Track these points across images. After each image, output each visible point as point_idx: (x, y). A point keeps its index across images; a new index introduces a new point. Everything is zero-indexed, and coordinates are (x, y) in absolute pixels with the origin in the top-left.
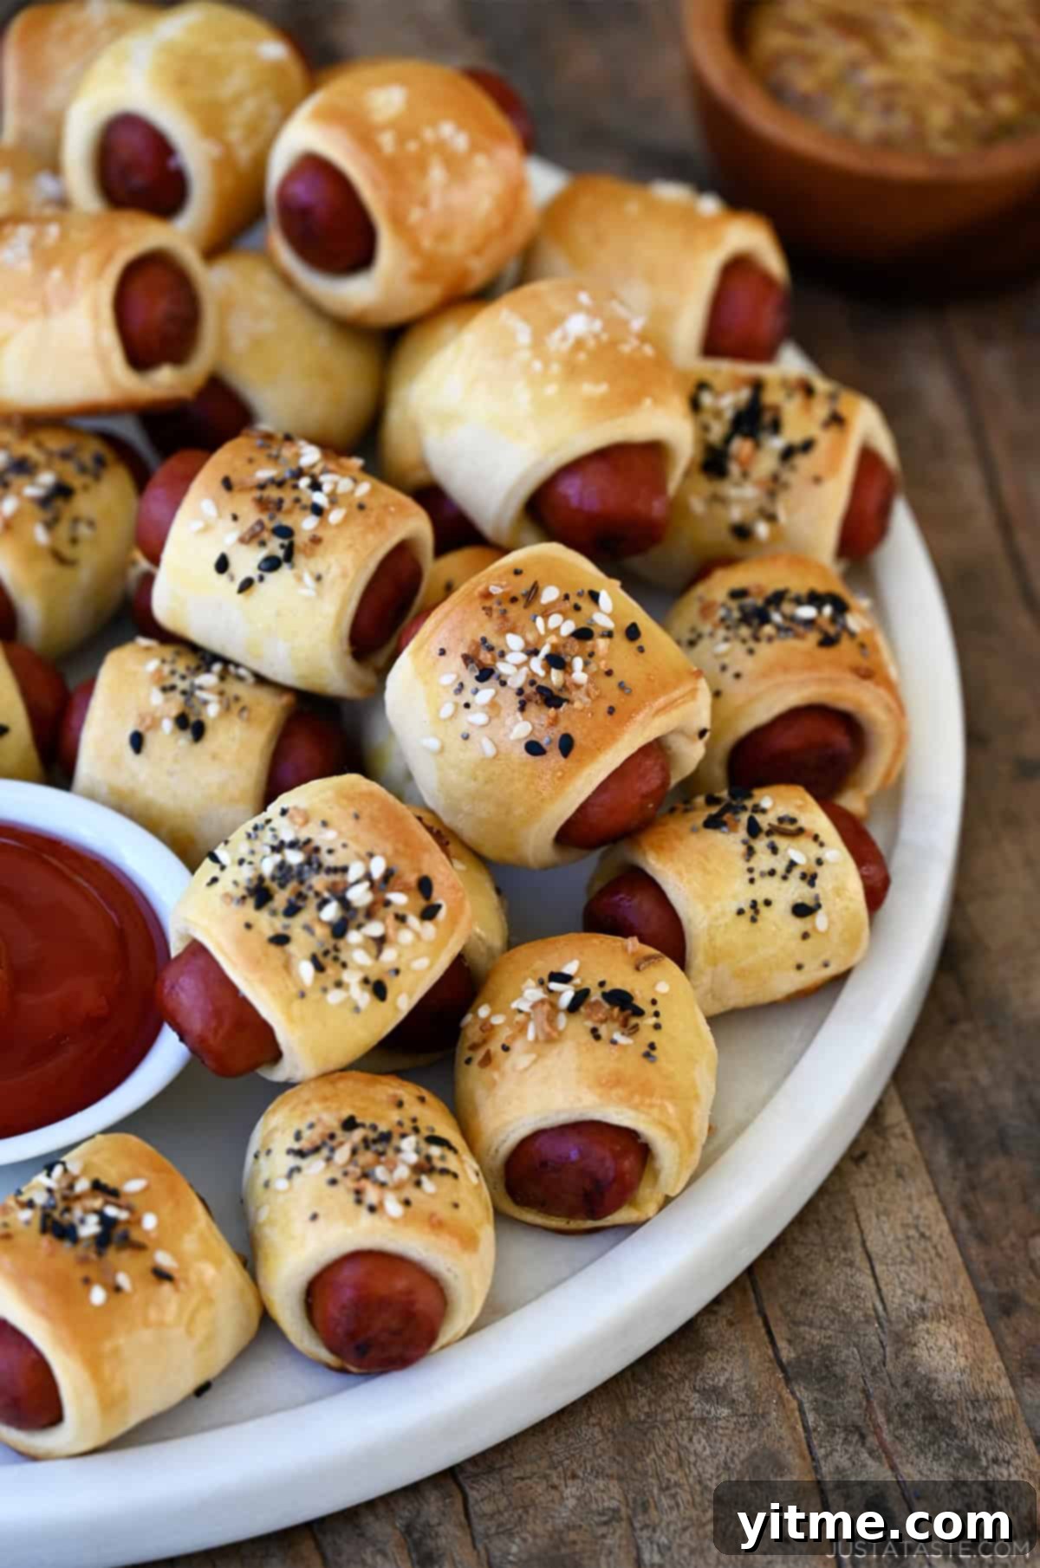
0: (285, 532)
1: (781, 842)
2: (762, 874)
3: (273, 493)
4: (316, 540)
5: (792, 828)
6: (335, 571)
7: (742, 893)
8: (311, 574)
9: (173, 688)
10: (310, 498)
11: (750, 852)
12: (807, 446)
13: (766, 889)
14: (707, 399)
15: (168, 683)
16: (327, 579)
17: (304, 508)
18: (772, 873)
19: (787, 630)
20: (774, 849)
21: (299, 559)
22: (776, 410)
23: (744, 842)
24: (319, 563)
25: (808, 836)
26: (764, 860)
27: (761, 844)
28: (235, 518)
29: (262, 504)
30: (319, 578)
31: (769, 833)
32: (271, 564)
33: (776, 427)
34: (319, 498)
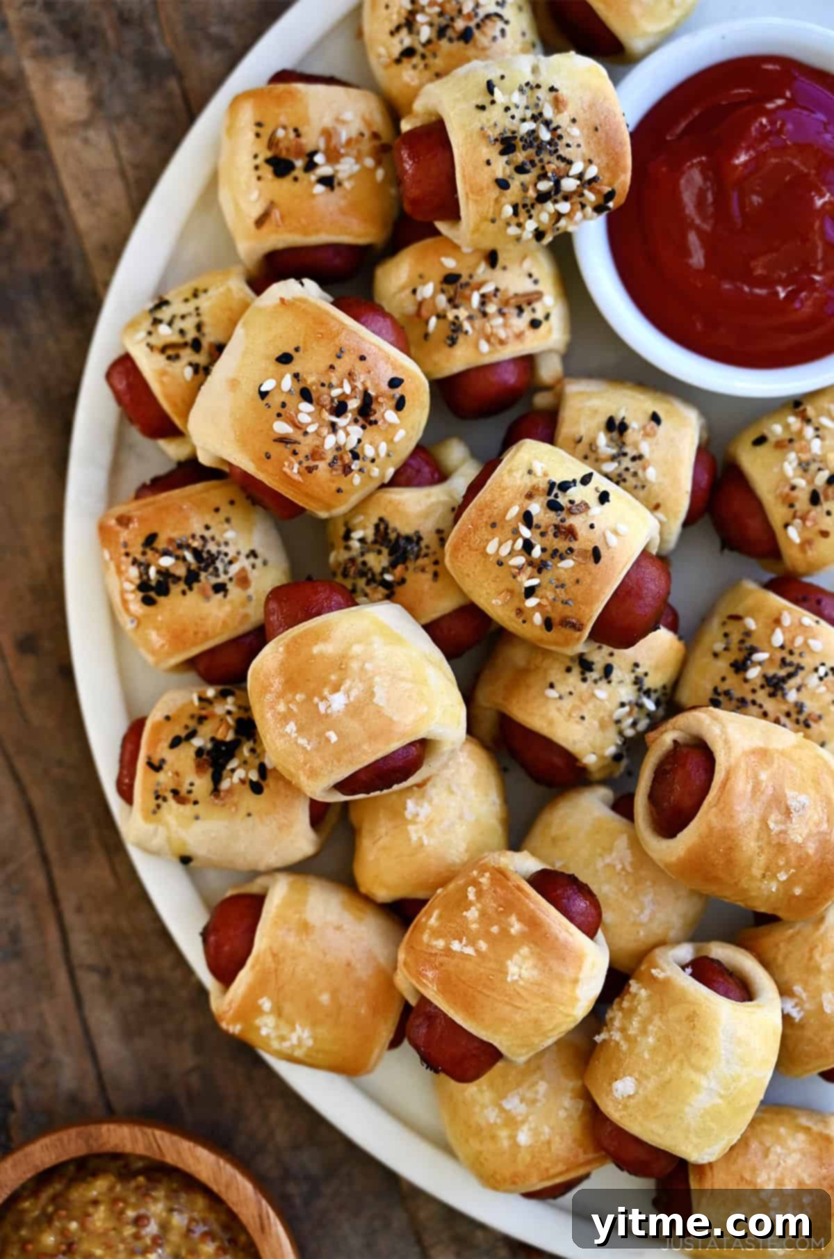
0: (554, 506)
1: (176, 338)
2: (190, 314)
3: (561, 545)
4: (530, 496)
5: (170, 352)
6: (518, 475)
7: (204, 302)
8: (535, 475)
9: (634, 459)
10: (533, 533)
11: (199, 327)
12: (176, 743)
13: (189, 307)
14: (254, 776)
15: (638, 462)
16: (524, 471)
17: (538, 527)
18: (183, 317)
19: (180, 546)
20: (182, 332)
21: (544, 485)
22: (200, 768)
23: (204, 335)
24: (528, 482)
25: (157, 348)
26: (189, 325)
27: (191, 335)
28: (592, 526)
29: (571, 533)
30: (530, 472)
31: (185, 345)
32: (564, 486)
33: (199, 752)
34: (526, 532)
